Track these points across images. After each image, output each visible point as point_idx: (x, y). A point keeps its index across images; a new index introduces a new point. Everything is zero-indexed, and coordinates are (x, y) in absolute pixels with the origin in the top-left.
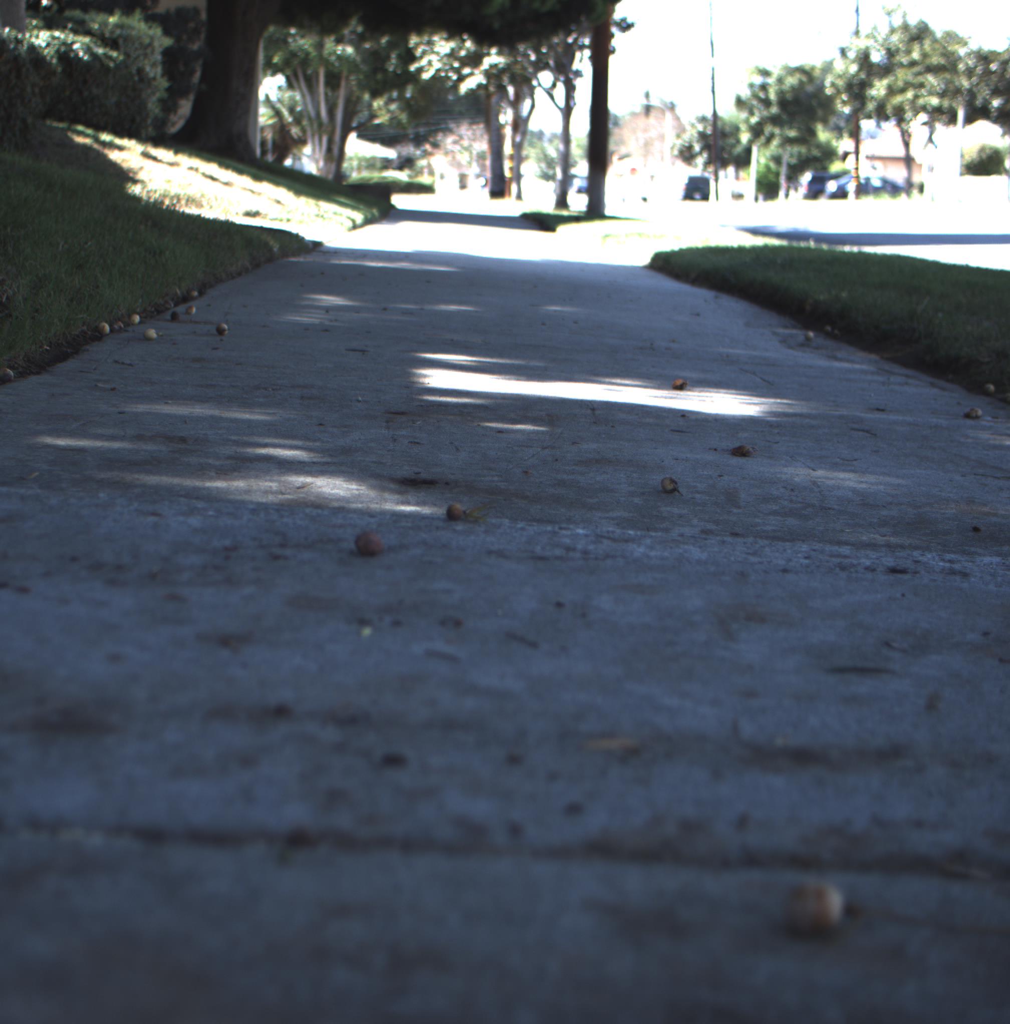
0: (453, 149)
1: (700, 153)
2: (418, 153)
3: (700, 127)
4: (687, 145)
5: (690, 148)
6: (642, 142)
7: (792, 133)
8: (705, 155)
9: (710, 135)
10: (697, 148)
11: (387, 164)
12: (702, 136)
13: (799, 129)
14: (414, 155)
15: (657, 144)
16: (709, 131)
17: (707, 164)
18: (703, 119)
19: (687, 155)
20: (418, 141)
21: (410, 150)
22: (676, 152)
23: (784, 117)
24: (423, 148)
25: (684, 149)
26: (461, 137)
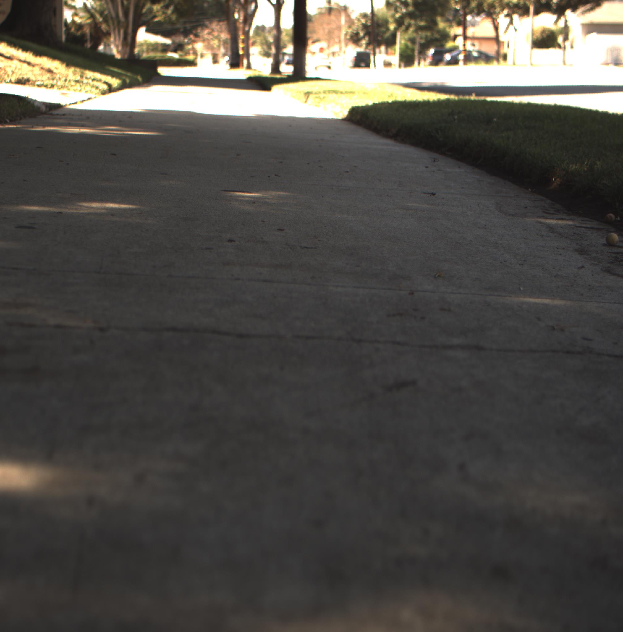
0: (208, 38)
1: (364, 37)
2: (186, 41)
3: (363, 21)
4: (355, 32)
5: (357, 34)
6: (327, 31)
7: (422, 24)
8: (367, 38)
9: (370, 26)
10: (362, 34)
11: (165, 48)
12: (365, 26)
13: (426, 21)
14: (184, 42)
15: (336, 32)
16: (369, 23)
17: (368, 44)
18: (365, 16)
19: (355, 39)
20: (186, 33)
21: (180, 39)
22: (348, 37)
23: (417, 13)
24: (189, 38)
25: (353, 35)
26: (213, 30)
